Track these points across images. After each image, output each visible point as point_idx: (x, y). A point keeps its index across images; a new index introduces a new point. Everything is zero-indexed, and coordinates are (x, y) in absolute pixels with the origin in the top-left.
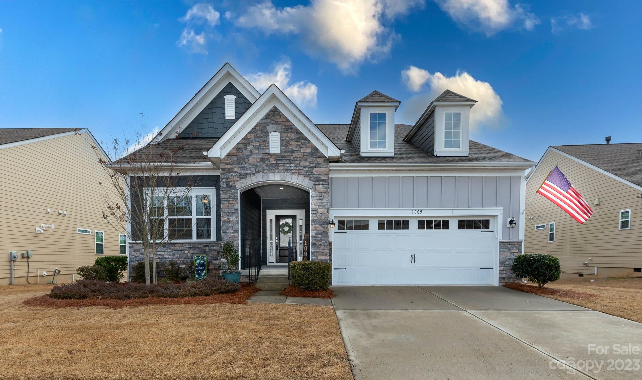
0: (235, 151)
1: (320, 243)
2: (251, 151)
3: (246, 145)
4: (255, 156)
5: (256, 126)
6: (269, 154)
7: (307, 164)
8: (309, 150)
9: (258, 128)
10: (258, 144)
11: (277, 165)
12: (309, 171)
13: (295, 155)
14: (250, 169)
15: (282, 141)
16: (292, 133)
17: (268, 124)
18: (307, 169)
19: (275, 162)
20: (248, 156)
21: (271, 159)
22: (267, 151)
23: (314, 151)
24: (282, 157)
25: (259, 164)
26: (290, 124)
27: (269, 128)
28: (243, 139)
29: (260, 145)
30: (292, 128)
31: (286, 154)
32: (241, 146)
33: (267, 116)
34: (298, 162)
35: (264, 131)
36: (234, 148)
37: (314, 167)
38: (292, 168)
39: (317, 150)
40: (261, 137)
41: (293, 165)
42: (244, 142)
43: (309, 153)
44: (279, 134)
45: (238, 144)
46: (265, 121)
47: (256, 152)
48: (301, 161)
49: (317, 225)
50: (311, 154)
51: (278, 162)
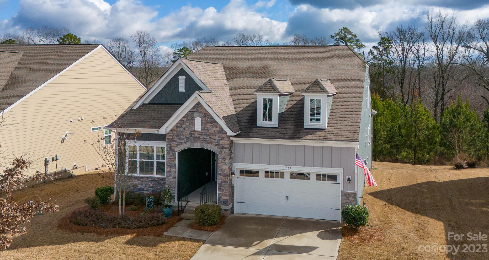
0: (175, 128)
1: (223, 188)
2: (184, 129)
3: (182, 124)
4: (186, 132)
5: (187, 113)
6: (194, 131)
7: (216, 138)
8: (218, 129)
9: (189, 114)
10: (188, 124)
11: (199, 137)
12: (217, 142)
13: (210, 132)
14: (183, 139)
15: (202, 123)
16: (208, 118)
17: (194, 112)
18: (216, 141)
19: (198, 136)
20: (182, 132)
21: (196, 134)
22: (193, 129)
23: (221, 130)
24: (202, 132)
25: (188, 137)
26: (207, 112)
27: (195, 115)
28: (180, 121)
29: (189, 125)
30: (208, 115)
31: (204, 131)
32: (179, 125)
33: (194, 108)
34: (211, 136)
35: (192, 116)
36: (175, 126)
37: (221, 140)
38: (208, 140)
39: (222, 129)
40: (190, 120)
41: (208, 138)
42: (181, 122)
43: (218, 131)
44: (200, 119)
45: (177, 124)
46: (192, 110)
47: (187, 129)
48: (213, 136)
49: (222, 177)
50: (219, 132)
51: (200, 136)
